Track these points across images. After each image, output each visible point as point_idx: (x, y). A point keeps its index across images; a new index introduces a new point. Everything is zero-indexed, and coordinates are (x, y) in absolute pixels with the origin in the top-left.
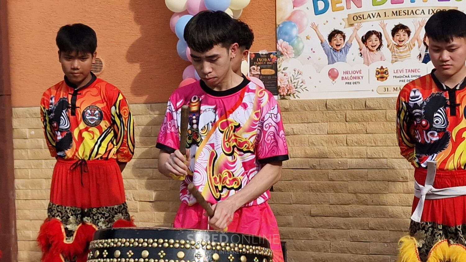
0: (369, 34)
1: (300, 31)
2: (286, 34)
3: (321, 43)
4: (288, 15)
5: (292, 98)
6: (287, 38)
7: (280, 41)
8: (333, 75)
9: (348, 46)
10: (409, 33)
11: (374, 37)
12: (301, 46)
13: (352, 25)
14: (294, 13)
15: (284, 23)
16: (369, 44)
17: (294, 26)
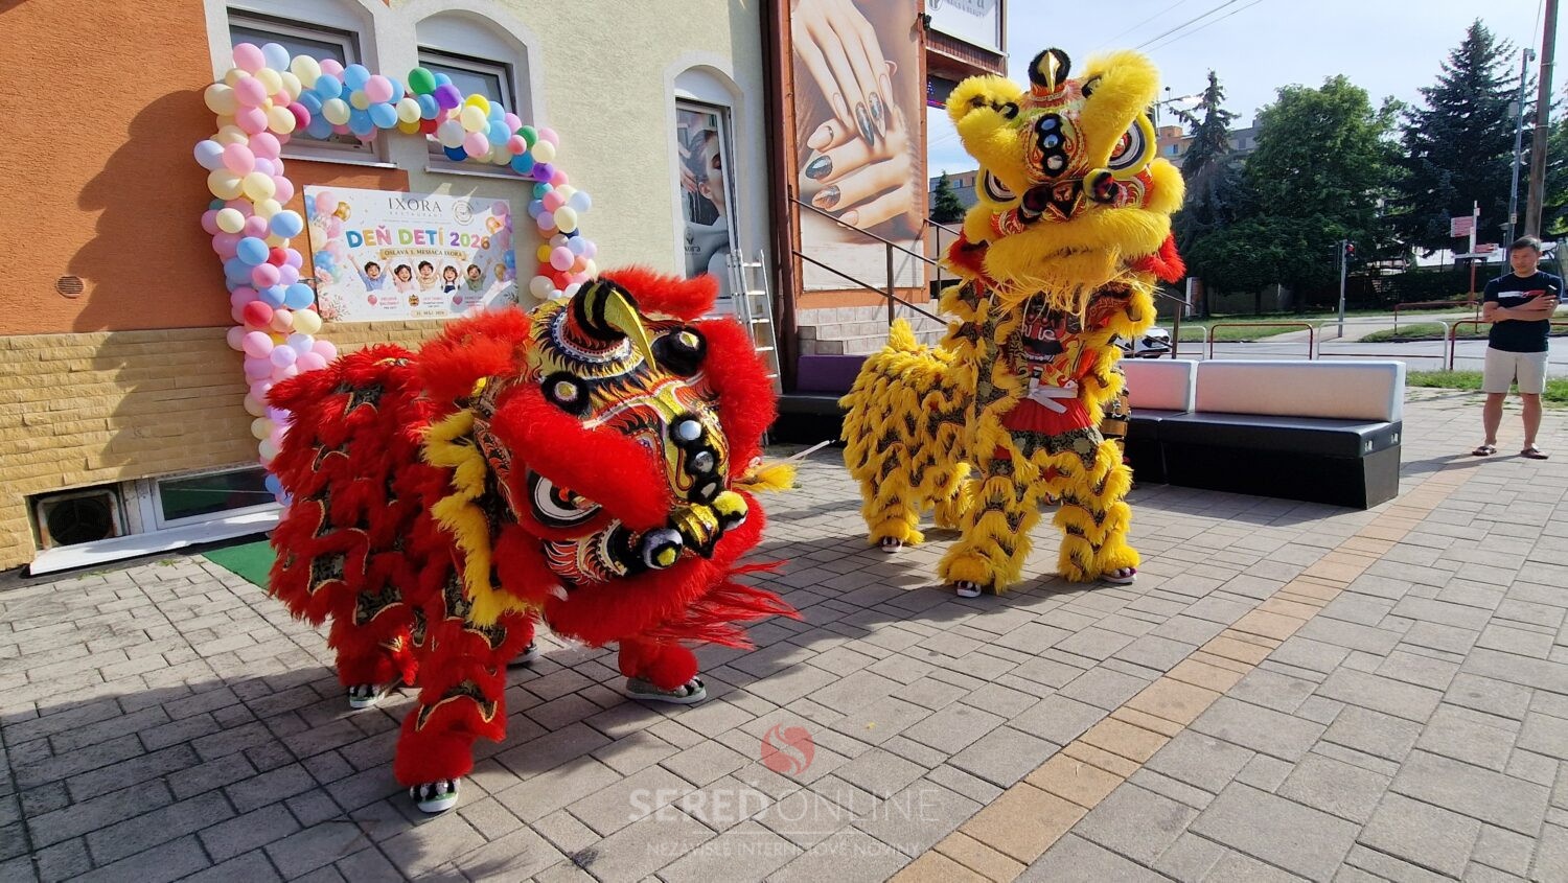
0: (400, 267)
1: (337, 260)
2: (323, 262)
3: (359, 272)
4: (323, 245)
5: (334, 321)
6: (324, 265)
7: (317, 269)
8: (372, 301)
9: (383, 277)
10: (432, 268)
11: (404, 269)
12: (339, 274)
13: (385, 259)
14: (329, 244)
15: (320, 252)
16: (401, 275)
17: (330, 256)
